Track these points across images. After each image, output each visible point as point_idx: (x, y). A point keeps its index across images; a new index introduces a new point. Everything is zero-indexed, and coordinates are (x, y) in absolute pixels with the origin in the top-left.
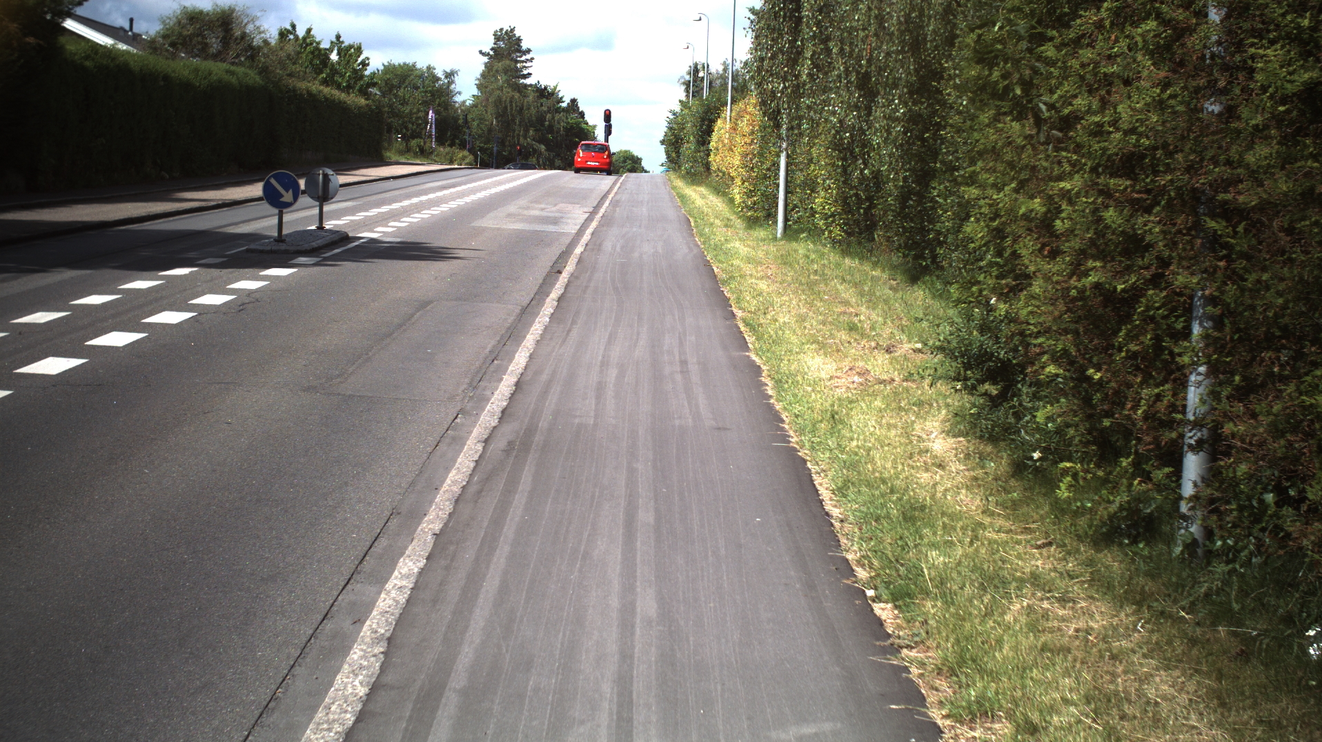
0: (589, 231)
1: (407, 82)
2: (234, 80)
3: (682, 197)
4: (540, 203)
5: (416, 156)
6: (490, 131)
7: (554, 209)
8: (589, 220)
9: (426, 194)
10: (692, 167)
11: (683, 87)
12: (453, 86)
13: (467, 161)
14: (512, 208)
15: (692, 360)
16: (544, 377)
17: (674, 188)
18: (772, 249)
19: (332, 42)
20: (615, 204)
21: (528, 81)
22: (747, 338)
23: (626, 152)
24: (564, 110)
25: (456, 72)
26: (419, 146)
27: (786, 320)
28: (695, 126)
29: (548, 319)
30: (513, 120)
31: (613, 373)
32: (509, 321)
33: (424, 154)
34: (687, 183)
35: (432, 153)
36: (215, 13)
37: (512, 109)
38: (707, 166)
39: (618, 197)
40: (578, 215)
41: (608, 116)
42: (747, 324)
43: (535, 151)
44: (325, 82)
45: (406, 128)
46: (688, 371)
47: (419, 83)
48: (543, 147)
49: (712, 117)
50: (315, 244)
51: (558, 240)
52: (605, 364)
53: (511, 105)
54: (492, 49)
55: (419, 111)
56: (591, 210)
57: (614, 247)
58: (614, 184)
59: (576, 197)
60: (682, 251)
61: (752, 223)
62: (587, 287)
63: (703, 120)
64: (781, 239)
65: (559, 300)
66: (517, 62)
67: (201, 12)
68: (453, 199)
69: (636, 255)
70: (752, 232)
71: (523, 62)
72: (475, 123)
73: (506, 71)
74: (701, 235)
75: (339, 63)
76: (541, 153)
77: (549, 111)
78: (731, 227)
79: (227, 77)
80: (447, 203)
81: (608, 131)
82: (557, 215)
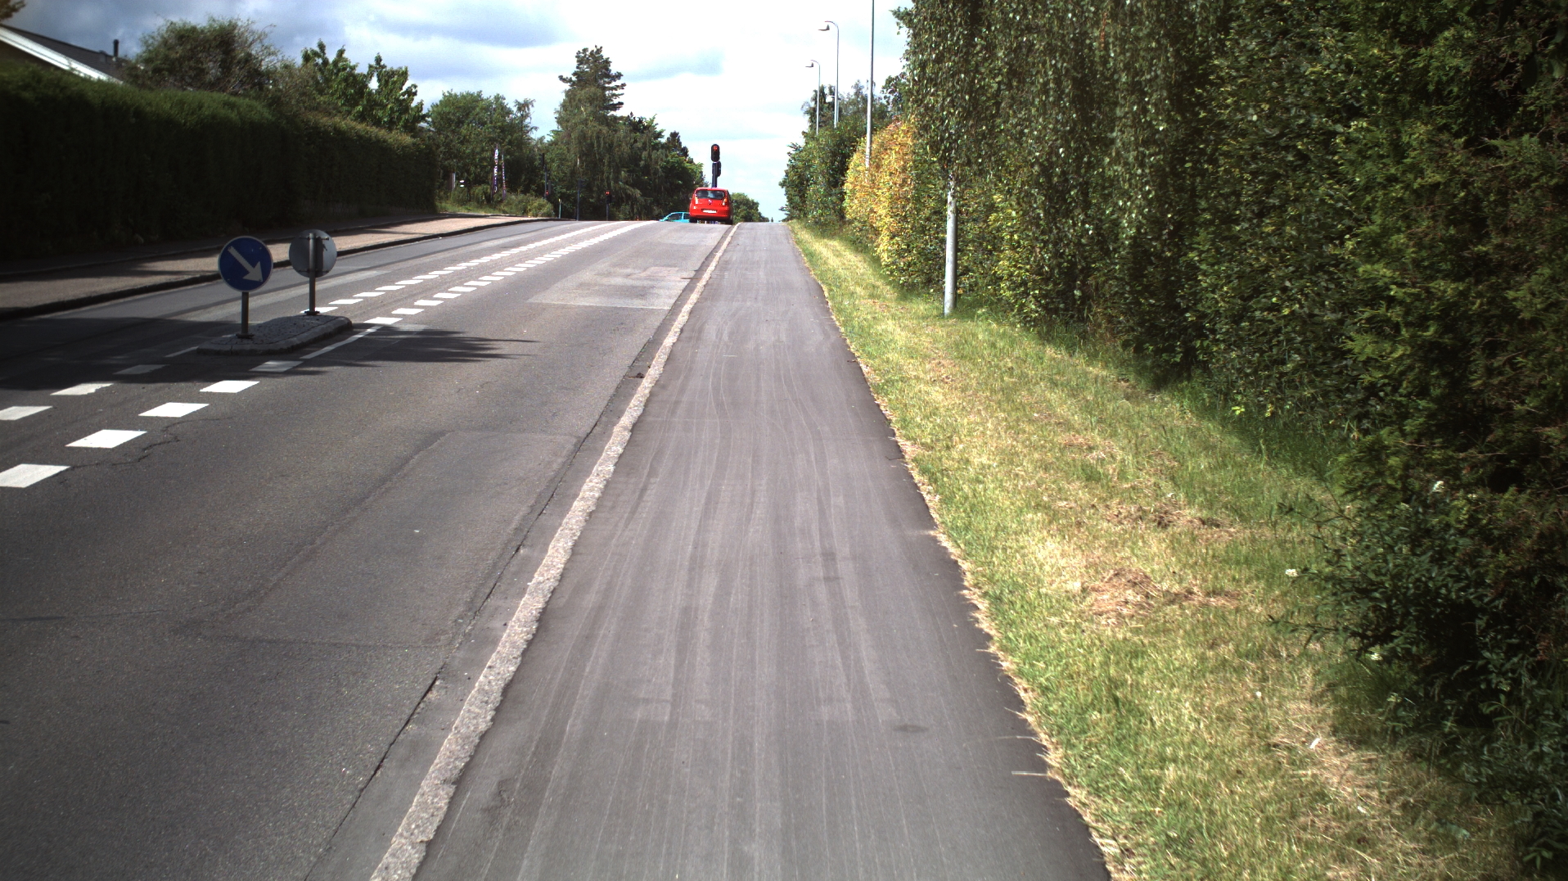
0: (687, 307)
1: (471, 117)
2: (233, 115)
3: (811, 255)
4: (627, 267)
5: (480, 205)
6: (573, 173)
7: (643, 275)
8: (688, 290)
9: (478, 257)
10: (822, 215)
11: (808, 117)
12: (528, 120)
13: (545, 210)
14: (586, 275)
15: (843, 550)
16: (590, 599)
17: (799, 242)
18: (941, 332)
19: (370, 66)
20: (723, 266)
21: (618, 113)
22: (927, 498)
23: (739, 195)
24: (663, 146)
25: (531, 103)
26: (485, 193)
27: (984, 460)
28: (824, 162)
29: (612, 468)
30: (601, 160)
31: (710, 584)
32: (555, 466)
33: (491, 203)
34: (816, 236)
35: (501, 201)
36: (212, 31)
37: (599, 146)
38: (841, 214)
39: (727, 256)
40: (675, 281)
41: (715, 153)
42: (924, 471)
43: (629, 197)
44: (362, 117)
45: (468, 172)
46: (837, 578)
47: (485, 116)
48: (638, 193)
49: (847, 150)
50: (296, 341)
51: (644, 320)
52: (696, 565)
53: (598, 142)
54: (574, 74)
55: (483, 150)
56: (692, 274)
57: (719, 333)
58: (723, 238)
59: (672, 257)
60: (815, 339)
61: (907, 291)
62: (677, 403)
63: (834, 154)
64: (950, 316)
65: (635, 427)
66: (605, 89)
67: (194, 29)
68: (512, 264)
69: (750, 346)
70: (908, 306)
71: (612, 89)
72: (555, 165)
73: (591, 100)
74: (840, 311)
75: (378, 92)
76: (635, 200)
77: (644, 148)
78: (878, 297)
79: (224, 112)
80: (501, 270)
81: (717, 170)
82: (646, 283)
